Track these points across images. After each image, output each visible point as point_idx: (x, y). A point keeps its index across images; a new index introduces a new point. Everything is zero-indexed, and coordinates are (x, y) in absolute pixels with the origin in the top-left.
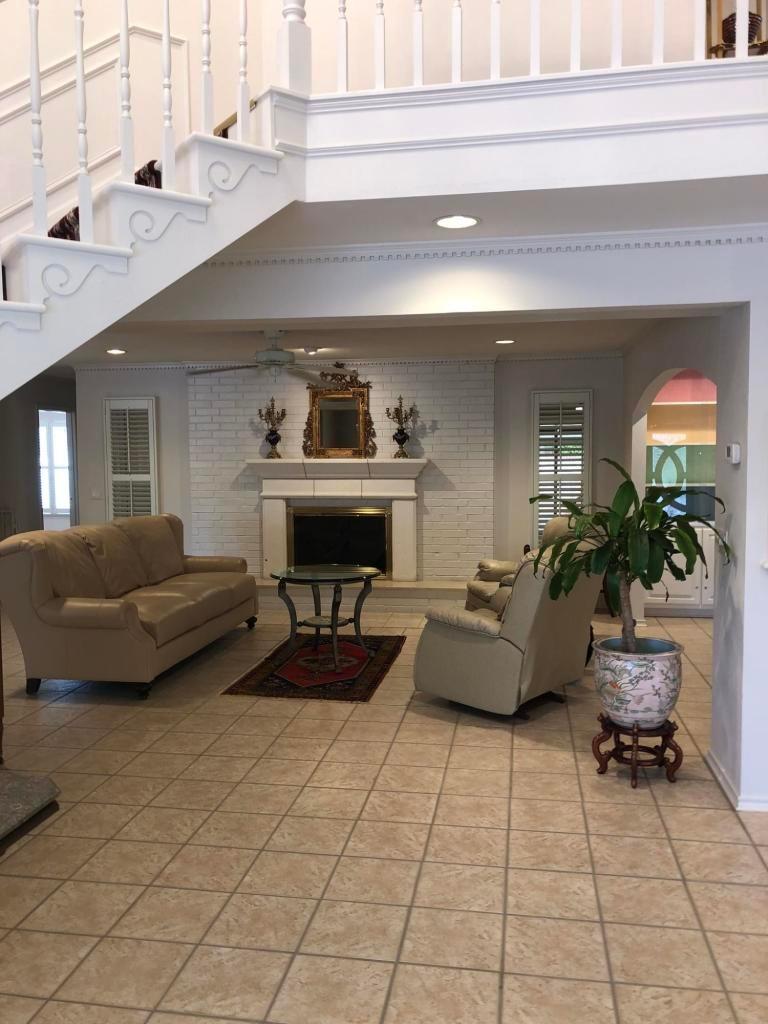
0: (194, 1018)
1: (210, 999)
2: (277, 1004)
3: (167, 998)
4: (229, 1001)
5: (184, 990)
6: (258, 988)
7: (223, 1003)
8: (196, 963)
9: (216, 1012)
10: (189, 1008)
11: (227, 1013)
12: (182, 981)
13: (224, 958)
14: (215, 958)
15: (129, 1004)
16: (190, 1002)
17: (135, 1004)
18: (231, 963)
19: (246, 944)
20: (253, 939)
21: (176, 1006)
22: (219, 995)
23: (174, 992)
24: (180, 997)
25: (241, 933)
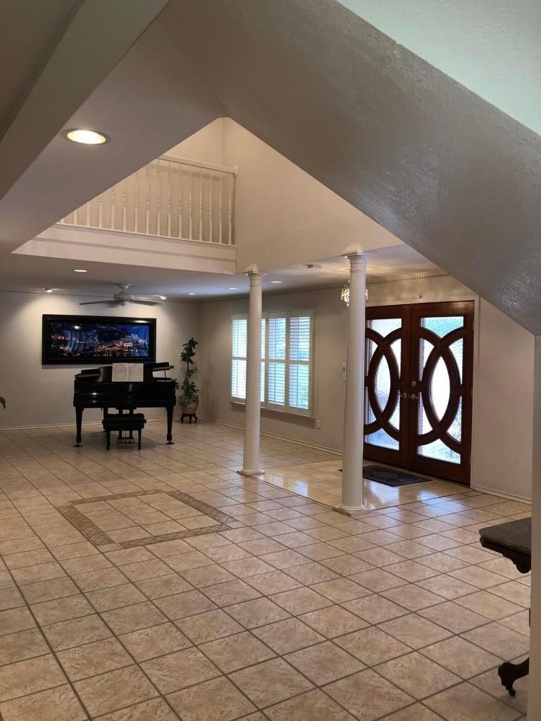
0: (400, 687)
1: (385, 690)
2: (355, 670)
3: (409, 703)
4: (376, 684)
5: (394, 702)
6: (356, 683)
7: (380, 685)
8: (376, 714)
9: (388, 683)
10: (400, 692)
11: (382, 679)
12: (392, 708)
13: (358, 707)
14: (363, 710)
15: (430, 712)
16: (396, 695)
17: (427, 710)
18: (357, 703)
19: (338, 708)
20: (331, 709)
21: (405, 697)
22: (379, 690)
23: (401, 704)
24: (400, 700)
25: (334, 716)
